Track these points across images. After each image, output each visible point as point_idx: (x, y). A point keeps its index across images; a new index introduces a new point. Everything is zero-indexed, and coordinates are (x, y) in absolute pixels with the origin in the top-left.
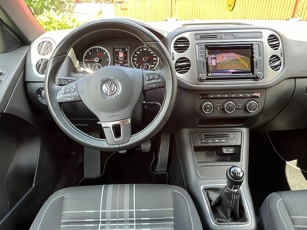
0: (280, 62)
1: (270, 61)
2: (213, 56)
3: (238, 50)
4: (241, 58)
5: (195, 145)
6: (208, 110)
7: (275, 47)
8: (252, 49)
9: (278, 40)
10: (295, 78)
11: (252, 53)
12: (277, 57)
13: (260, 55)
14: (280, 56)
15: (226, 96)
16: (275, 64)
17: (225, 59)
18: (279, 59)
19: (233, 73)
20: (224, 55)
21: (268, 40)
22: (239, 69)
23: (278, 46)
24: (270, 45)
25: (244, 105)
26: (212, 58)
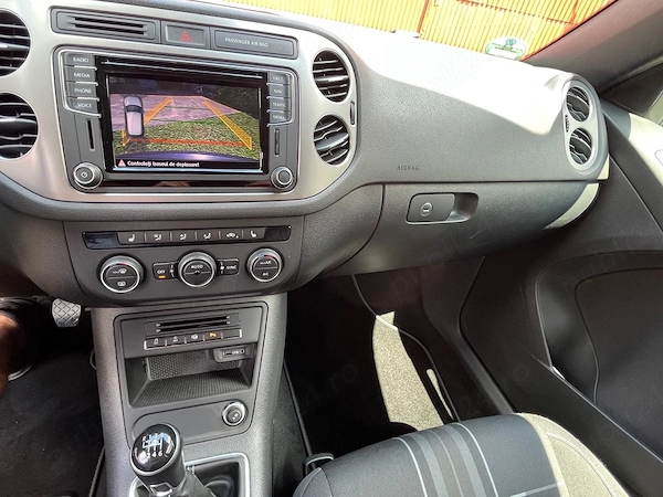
0: (348, 139)
1: (316, 134)
2: (130, 101)
3: (221, 90)
4: (230, 116)
5: (128, 356)
6: (122, 284)
7: (335, 91)
8: (266, 91)
9: (345, 72)
10: (384, 184)
11: (266, 104)
12: (340, 123)
13: (287, 113)
14: (347, 120)
15: (183, 237)
16: (333, 144)
17: (174, 114)
18: (345, 130)
19: (203, 164)
20: (171, 100)
21: (315, 67)
22: (225, 152)
23: (346, 90)
24: (319, 85)
25: (242, 264)
26: (128, 109)
